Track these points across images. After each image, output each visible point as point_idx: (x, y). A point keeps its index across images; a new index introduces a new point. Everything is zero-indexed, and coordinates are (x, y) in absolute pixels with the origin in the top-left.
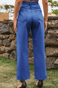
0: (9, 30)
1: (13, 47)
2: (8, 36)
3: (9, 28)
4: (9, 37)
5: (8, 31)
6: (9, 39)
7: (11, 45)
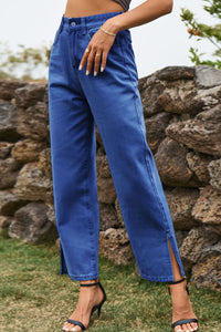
0: (14, 122)
1: (23, 192)
2: (9, 145)
3: (15, 116)
4: (10, 149)
5: (10, 125)
6: (10, 160)
7: (18, 184)
